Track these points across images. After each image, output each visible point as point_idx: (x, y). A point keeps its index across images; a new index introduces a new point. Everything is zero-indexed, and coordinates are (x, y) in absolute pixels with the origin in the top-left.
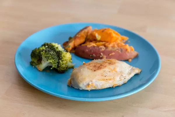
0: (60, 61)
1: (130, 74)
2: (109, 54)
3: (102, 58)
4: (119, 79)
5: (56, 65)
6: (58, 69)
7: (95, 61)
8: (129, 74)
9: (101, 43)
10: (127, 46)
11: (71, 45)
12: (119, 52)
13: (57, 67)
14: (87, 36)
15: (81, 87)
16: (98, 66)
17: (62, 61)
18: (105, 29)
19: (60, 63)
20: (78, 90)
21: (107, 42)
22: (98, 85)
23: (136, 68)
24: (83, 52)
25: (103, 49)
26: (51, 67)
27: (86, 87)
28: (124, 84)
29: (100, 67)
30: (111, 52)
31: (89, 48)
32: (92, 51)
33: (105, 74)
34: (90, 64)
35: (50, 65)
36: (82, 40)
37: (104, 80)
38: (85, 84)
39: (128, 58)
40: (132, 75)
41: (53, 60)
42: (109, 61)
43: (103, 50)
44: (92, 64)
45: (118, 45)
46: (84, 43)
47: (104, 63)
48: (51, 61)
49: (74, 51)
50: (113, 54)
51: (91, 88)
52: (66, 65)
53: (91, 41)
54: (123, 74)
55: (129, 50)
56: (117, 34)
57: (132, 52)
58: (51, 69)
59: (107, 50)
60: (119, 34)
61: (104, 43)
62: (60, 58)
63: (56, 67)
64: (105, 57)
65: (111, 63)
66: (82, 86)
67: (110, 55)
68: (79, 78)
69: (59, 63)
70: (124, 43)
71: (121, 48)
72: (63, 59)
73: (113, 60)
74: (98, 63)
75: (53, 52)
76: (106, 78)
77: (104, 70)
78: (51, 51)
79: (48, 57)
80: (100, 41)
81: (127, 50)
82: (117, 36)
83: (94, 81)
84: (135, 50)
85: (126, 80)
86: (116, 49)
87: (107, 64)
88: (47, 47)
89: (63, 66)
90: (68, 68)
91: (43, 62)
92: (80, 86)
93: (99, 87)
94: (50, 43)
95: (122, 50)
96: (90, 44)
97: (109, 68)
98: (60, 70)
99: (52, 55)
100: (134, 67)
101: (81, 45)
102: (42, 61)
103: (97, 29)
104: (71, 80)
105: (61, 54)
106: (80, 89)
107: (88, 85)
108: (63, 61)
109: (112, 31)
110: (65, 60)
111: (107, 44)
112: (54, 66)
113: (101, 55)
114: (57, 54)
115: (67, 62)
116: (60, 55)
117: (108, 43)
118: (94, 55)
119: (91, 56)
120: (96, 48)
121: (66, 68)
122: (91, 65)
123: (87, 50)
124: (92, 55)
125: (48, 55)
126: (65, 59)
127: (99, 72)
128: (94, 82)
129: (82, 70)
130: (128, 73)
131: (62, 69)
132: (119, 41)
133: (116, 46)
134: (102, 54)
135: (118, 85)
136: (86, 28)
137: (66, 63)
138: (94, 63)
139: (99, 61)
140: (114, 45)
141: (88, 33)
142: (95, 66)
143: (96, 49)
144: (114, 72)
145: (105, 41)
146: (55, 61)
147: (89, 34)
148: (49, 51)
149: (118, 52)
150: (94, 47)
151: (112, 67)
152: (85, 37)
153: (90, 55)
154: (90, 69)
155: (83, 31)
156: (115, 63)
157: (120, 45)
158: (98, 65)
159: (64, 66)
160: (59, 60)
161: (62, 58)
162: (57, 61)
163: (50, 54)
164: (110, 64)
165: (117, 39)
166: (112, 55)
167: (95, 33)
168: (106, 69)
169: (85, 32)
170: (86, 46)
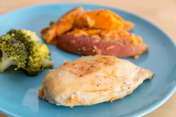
0: (31, 58)
1: (137, 80)
2: (105, 48)
3: (94, 54)
4: (120, 90)
5: (23, 63)
6: (27, 69)
7: (83, 59)
8: (135, 81)
9: (95, 31)
10: (133, 36)
11: (52, 33)
12: (122, 44)
13: (26, 67)
14: (75, 21)
15: (59, 102)
16: (87, 68)
17: (33, 58)
18: (102, 11)
19: (30, 61)
20: (54, 106)
21: (104, 30)
22: (86, 99)
23: (146, 70)
24: (68, 43)
25: (98, 39)
26: (16, 66)
27: (67, 102)
28: (128, 96)
29: (91, 69)
30: (109, 44)
31: (77, 38)
32: (81, 43)
33: (97, 81)
34: (74, 65)
35: (14, 63)
36: (68, 27)
37: (95, 91)
38: (65, 98)
39: (133, 53)
40: (141, 81)
41: (18, 57)
42: (105, 59)
43: (97, 41)
44: (77, 63)
45: (119, 34)
46: (71, 30)
47: (98, 63)
48: (15, 58)
49: (55, 42)
50: (112, 47)
51: (74, 103)
52: (39, 64)
53: (81, 28)
54: (126, 81)
55: (135, 42)
56: (118, 19)
57: (140, 45)
58: (16, 69)
59: (104, 41)
60: (121, 18)
61: (99, 31)
62: (30, 52)
63: (23, 67)
64: (100, 51)
65: (109, 63)
66: (60, 100)
67: (108, 48)
68: (55, 88)
69: (28, 60)
70: (128, 32)
71: (123, 40)
72: (34, 55)
73: (112, 58)
74: (88, 62)
75: (18, 44)
76: (98, 88)
77: (96, 74)
78: (15, 43)
79: (9, 52)
80: (93, 28)
81: (132, 42)
82: (118, 22)
83: (79, 93)
84: (144, 42)
85: (131, 90)
86: (116, 40)
87: (101, 65)
88: (13, 35)
89: (34, 65)
90: (43, 68)
91: (3, 59)
92: (57, 101)
93: (88, 103)
94: (19, 31)
95: (124, 43)
96: (78, 33)
97: (105, 71)
98: (31, 72)
99: (17, 49)
100: (143, 69)
101: (65, 33)
102: (3, 57)
103: (90, 11)
104: (43, 89)
105: (32, 47)
106: (56, 104)
107: (70, 99)
108: (35, 57)
109: (111, 14)
110: (39, 57)
111: (103, 33)
112: (20, 65)
113: (94, 49)
114: (26, 47)
115: (41, 59)
116: (31, 49)
117: (105, 32)
118: (84, 48)
119: (79, 49)
120: (87, 38)
121: (39, 69)
122: (76, 66)
123: (74, 42)
124: (81, 48)
125: (10, 48)
126: (38, 55)
127: (88, 78)
128: (79, 95)
129: (60, 74)
130: (135, 78)
131: (34, 70)
132: (121, 29)
133: (116, 36)
134: (95, 47)
135: (118, 98)
136: (74, 10)
137: (40, 61)
138: (82, 63)
139: (89, 59)
140: (114, 34)
141: (77, 16)
142: (82, 68)
143: (87, 40)
144: (112, 77)
145: (100, 29)
146: (20, 57)
147: (78, 18)
148: (13, 43)
149: (119, 45)
150: (84, 36)
151: (109, 69)
152: (72, 21)
153: (77, 49)
154: (73, 73)
155: (70, 14)
156: (113, 63)
157: (122, 34)
158: (87, 66)
159: (36, 65)
160: (28, 57)
161: (33, 53)
162: (25, 58)
163: (14, 47)
164: (106, 64)
165: (118, 26)
166: (110, 50)
167: (86, 16)
168: (100, 73)
169: (72, 16)
170: (73, 35)
